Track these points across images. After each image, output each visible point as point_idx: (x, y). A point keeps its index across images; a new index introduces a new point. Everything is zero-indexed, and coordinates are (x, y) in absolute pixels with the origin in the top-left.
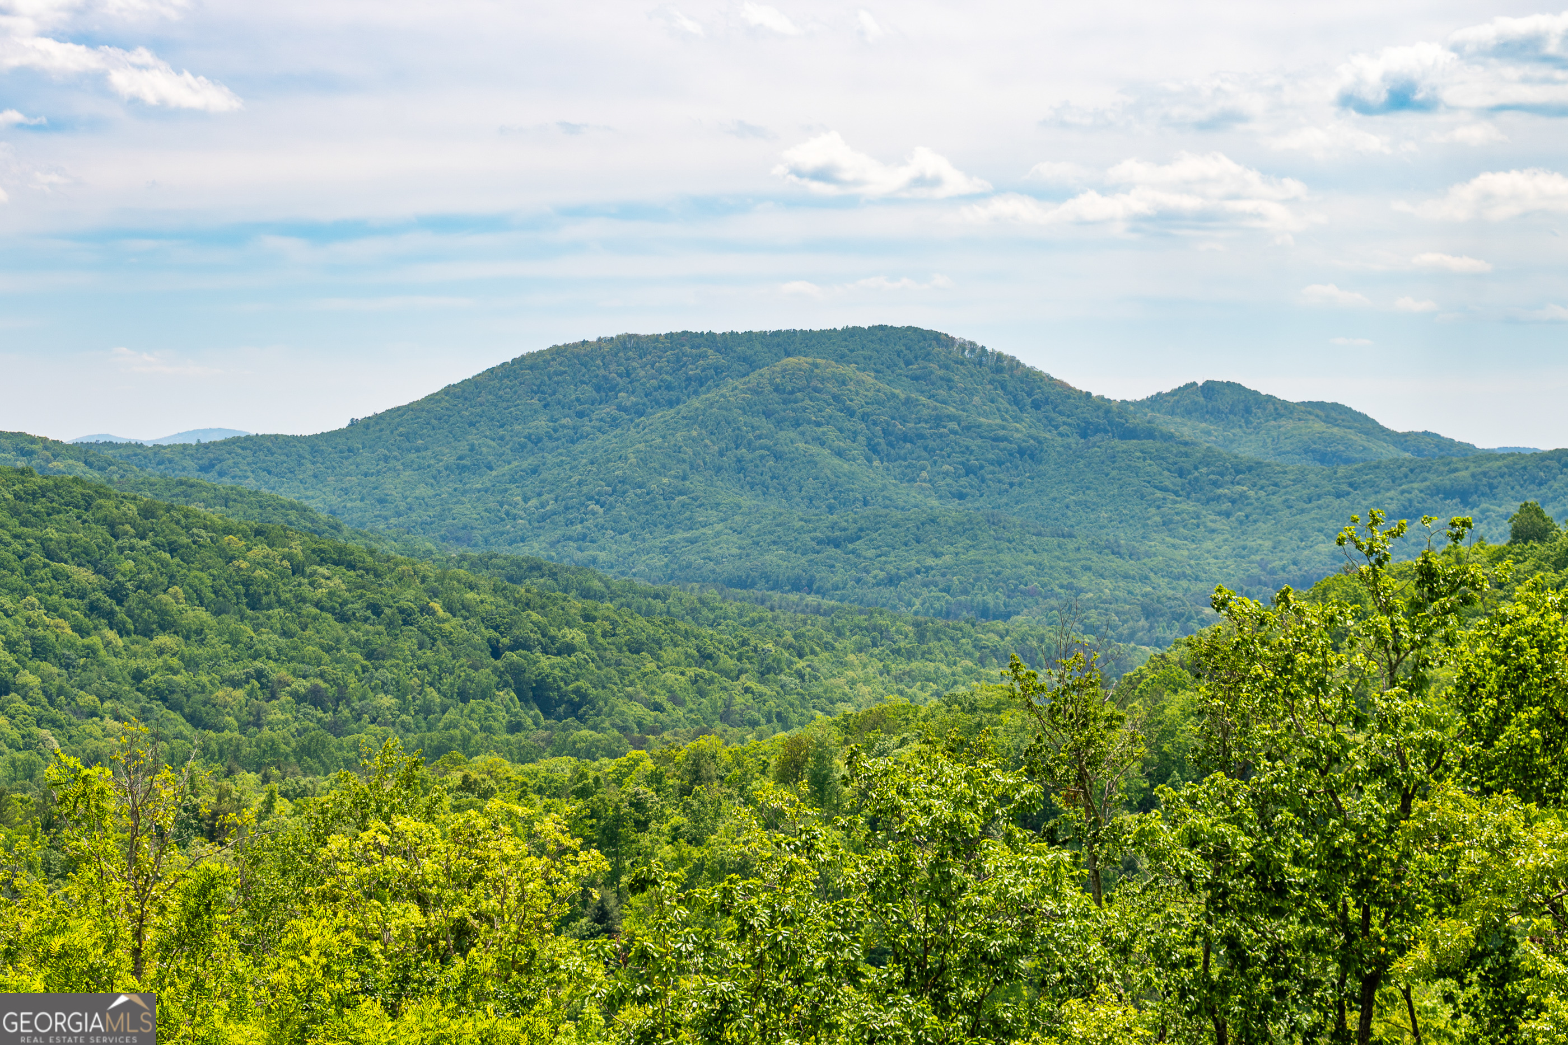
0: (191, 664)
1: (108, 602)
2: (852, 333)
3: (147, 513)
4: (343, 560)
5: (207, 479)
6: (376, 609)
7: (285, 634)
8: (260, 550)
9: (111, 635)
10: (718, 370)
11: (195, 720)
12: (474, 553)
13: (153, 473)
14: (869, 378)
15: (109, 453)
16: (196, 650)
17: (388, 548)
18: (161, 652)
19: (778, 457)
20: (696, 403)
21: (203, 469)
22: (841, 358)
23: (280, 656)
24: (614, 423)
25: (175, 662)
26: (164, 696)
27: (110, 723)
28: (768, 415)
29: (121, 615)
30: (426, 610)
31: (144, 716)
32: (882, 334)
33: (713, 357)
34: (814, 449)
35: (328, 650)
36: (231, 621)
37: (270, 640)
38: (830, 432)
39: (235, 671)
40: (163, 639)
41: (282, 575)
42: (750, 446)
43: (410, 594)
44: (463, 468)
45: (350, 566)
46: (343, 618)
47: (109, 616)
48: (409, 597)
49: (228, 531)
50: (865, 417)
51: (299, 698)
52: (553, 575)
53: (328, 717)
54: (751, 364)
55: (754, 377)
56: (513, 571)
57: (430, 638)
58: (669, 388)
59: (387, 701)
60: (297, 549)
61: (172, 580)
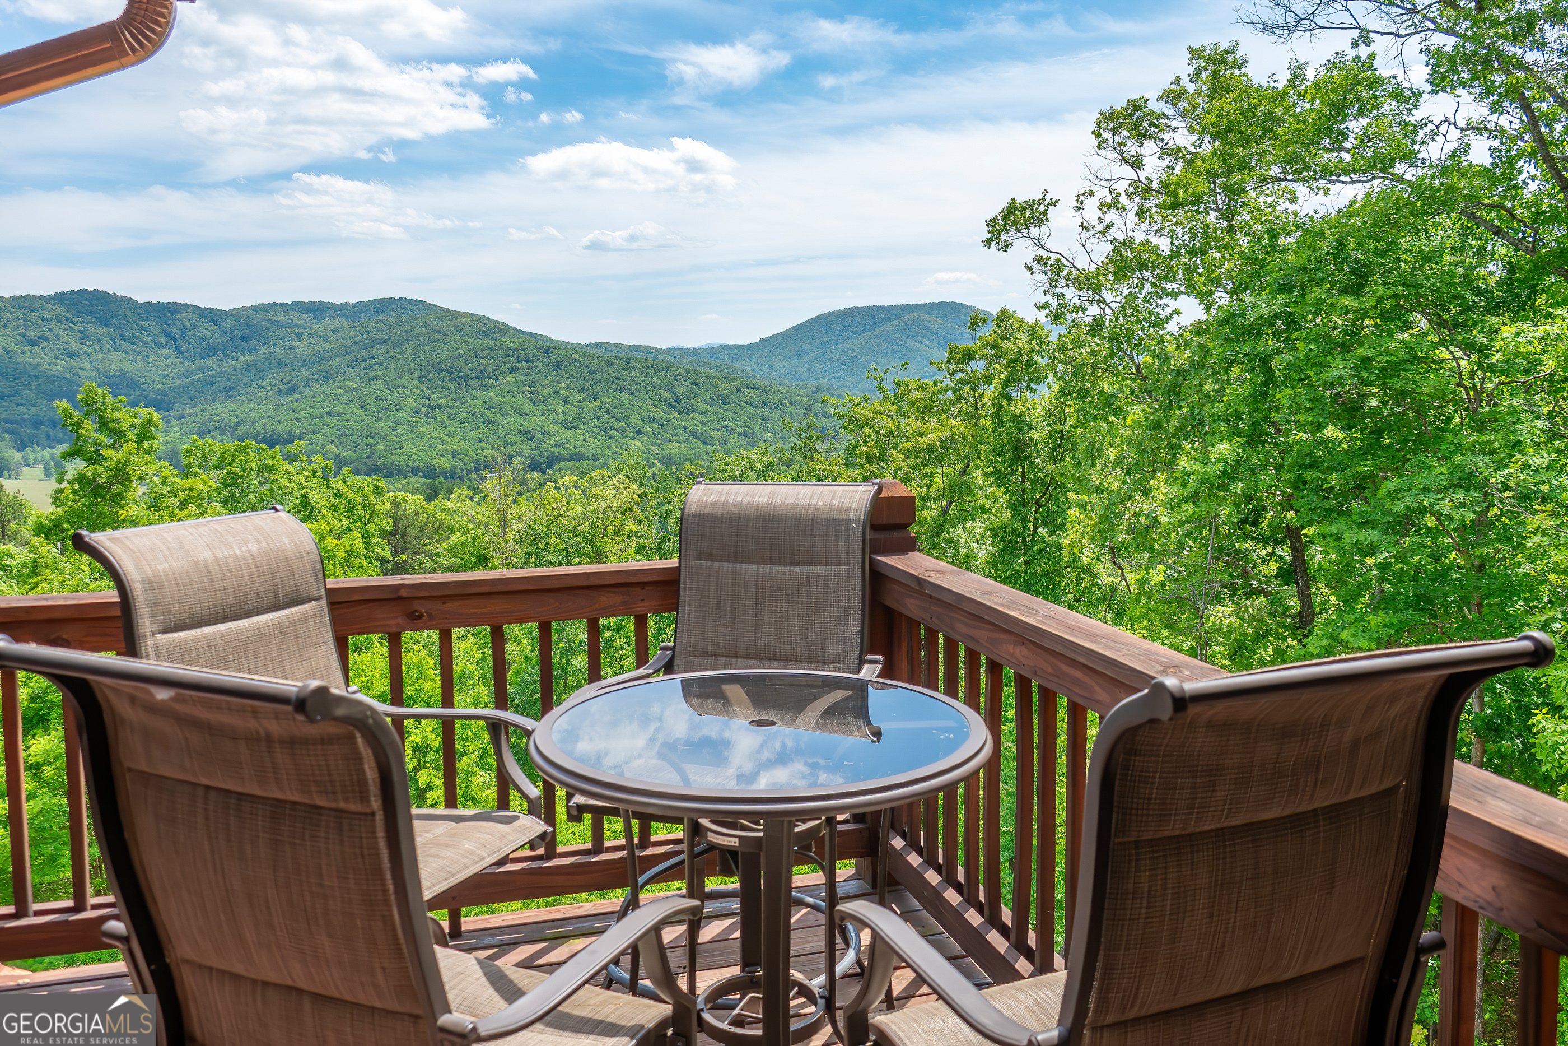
0: (703, 423)
1: (674, 403)
2: (932, 305)
3: (687, 372)
4: (754, 387)
5: (710, 361)
6: (766, 404)
7: (735, 413)
8: (726, 384)
9: (676, 414)
10: (886, 318)
11: (705, 443)
12: (802, 383)
13: (692, 359)
14: (938, 320)
15: (678, 353)
16: (703, 418)
17: (773, 383)
18: (693, 419)
19: (907, 348)
20: (878, 330)
21: (710, 357)
22: (929, 313)
23: (734, 420)
24: (850, 337)
25: (697, 423)
26: (693, 434)
27: (675, 443)
28: (903, 334)
29: (679, 407)
30: (783, 403)
31: (687, 441)
32: (943, 304)
33: (884, 314)
34: (920, 345)
35: (749, 418)
36: (716, 409)
37: (729, 415)
38: (925, 339)
39: (718, 426)
40: (693, 415)
41: (733, 393)
42: (897, 345)
43: (777, 398)
44: (798, 355)
45: (757, 389)
46: (754, 407)
47: (675, 408)
48: (776, 399)
49: (715, 378)
50: (937, 334)
51: (739, 434)
52: (828, 391)
53: (749, 440)
54: (897, 316)
55: (898, 321)
56: (814, 389)
57: (784, 413)
58: (869, 325)
59: (769, 434)
60: (738, 383)
61: (696, 394)
